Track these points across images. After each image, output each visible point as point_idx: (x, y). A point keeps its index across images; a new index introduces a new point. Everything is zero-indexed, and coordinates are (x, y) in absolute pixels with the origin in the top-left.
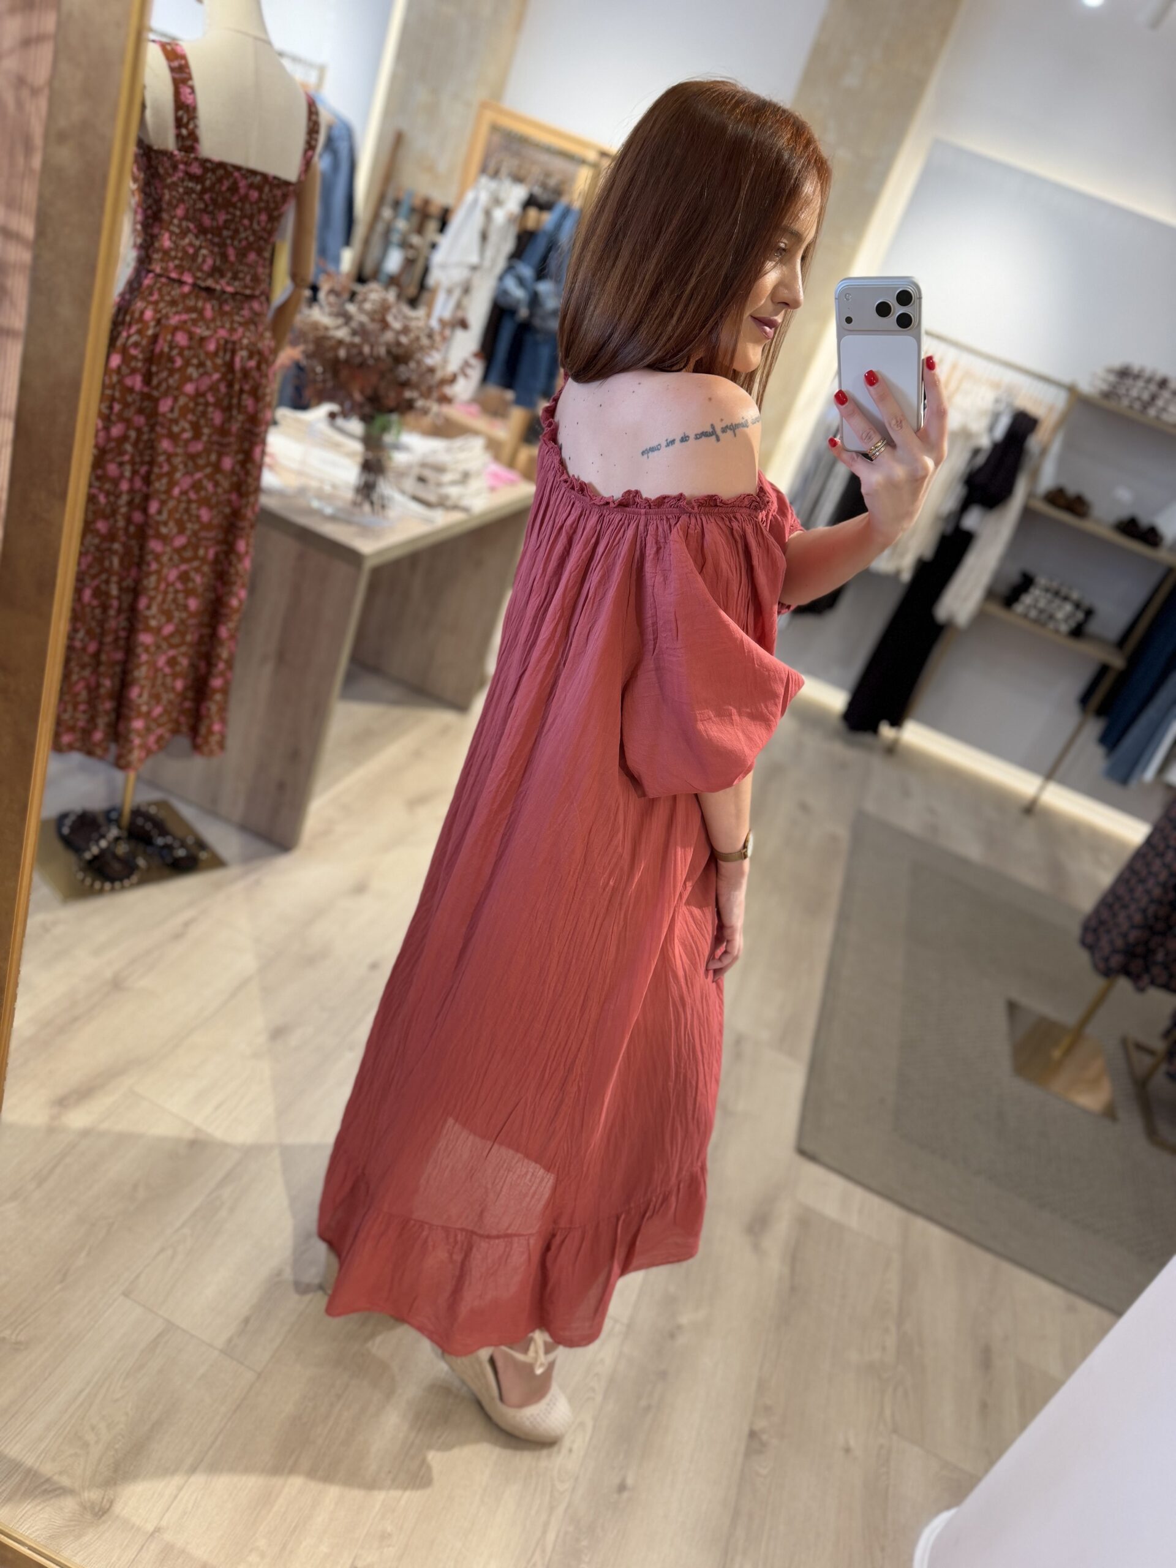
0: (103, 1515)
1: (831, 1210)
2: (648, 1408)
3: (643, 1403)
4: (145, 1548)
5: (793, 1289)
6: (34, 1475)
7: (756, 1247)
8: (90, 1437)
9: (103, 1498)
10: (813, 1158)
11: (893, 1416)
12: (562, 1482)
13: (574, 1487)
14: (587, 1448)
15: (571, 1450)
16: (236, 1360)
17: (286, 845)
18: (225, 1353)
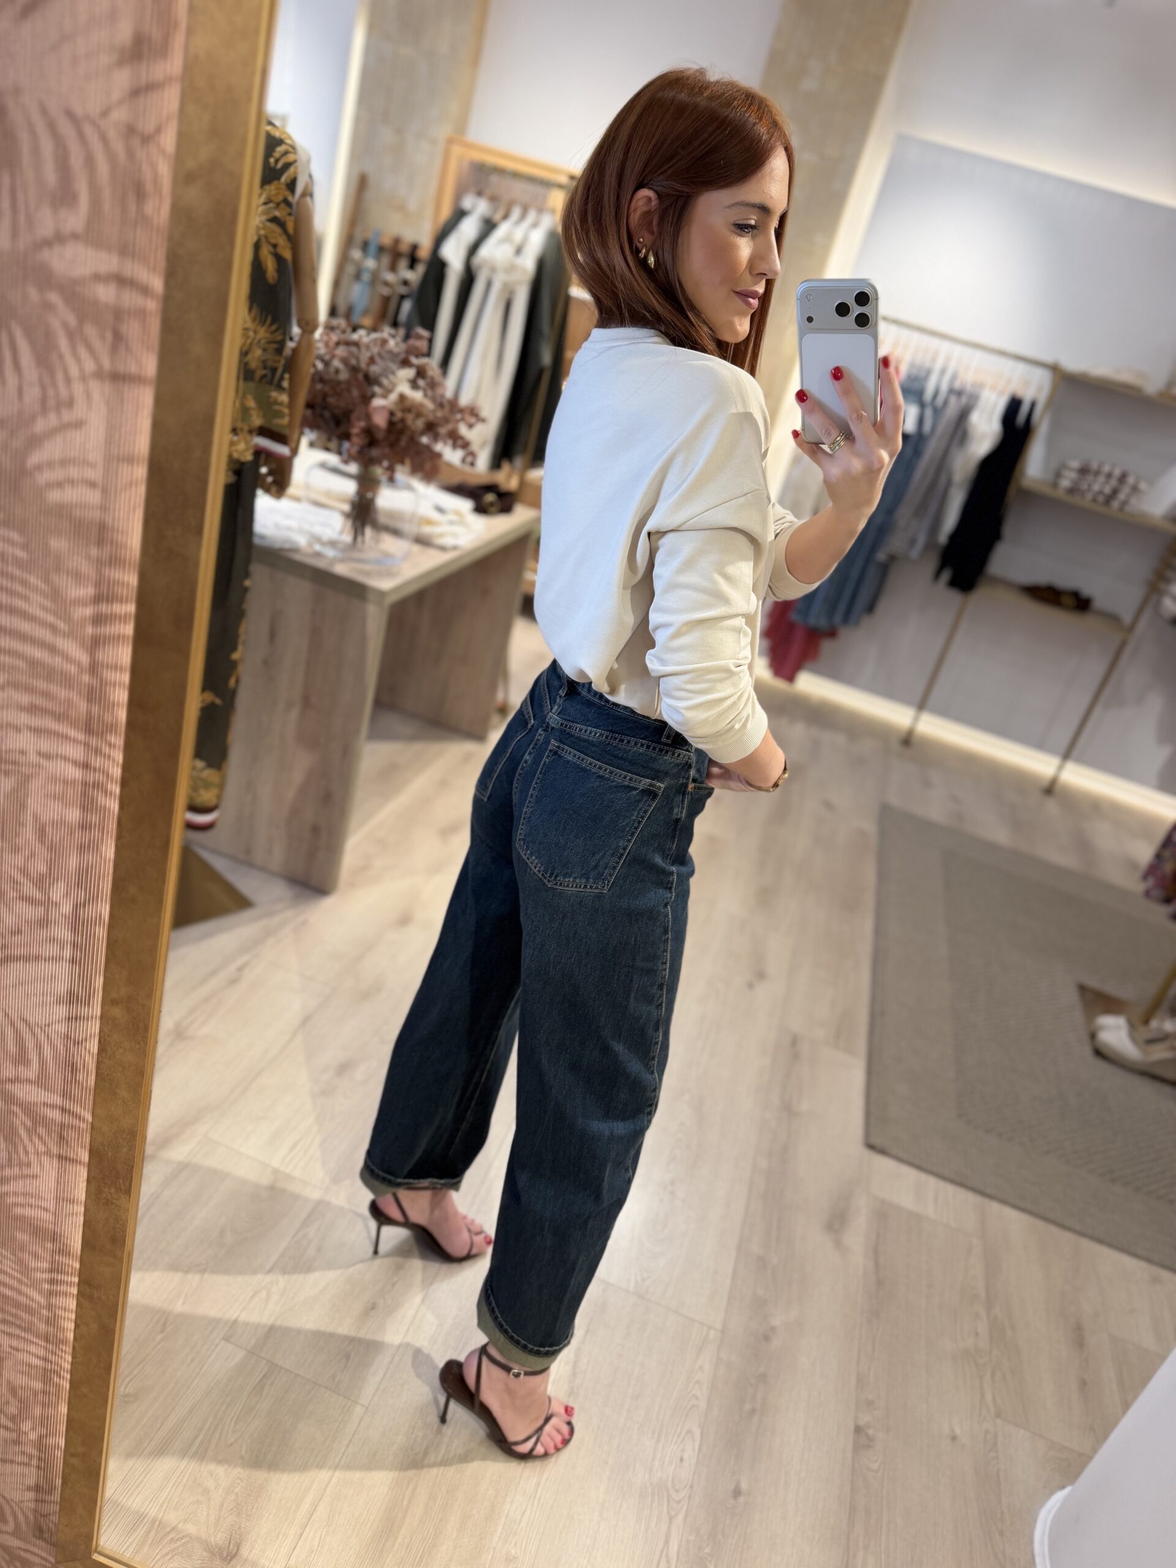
0: (231, 1560)
1: (906, 1200)
2: (753, 1412)
3: (747, 1407)
5: (880, 1283)
6: (159, 1525)
7: (838, 1244)
9: (230, 1543)
10: (882, 1152)
11: (994, 1400)
12: (677, 1491)
13: (690, 1497)
14: (698, 1456)
15: (682, 1460)
16: (342, 1396)
17: (324, 889)
18: (330, 1390)
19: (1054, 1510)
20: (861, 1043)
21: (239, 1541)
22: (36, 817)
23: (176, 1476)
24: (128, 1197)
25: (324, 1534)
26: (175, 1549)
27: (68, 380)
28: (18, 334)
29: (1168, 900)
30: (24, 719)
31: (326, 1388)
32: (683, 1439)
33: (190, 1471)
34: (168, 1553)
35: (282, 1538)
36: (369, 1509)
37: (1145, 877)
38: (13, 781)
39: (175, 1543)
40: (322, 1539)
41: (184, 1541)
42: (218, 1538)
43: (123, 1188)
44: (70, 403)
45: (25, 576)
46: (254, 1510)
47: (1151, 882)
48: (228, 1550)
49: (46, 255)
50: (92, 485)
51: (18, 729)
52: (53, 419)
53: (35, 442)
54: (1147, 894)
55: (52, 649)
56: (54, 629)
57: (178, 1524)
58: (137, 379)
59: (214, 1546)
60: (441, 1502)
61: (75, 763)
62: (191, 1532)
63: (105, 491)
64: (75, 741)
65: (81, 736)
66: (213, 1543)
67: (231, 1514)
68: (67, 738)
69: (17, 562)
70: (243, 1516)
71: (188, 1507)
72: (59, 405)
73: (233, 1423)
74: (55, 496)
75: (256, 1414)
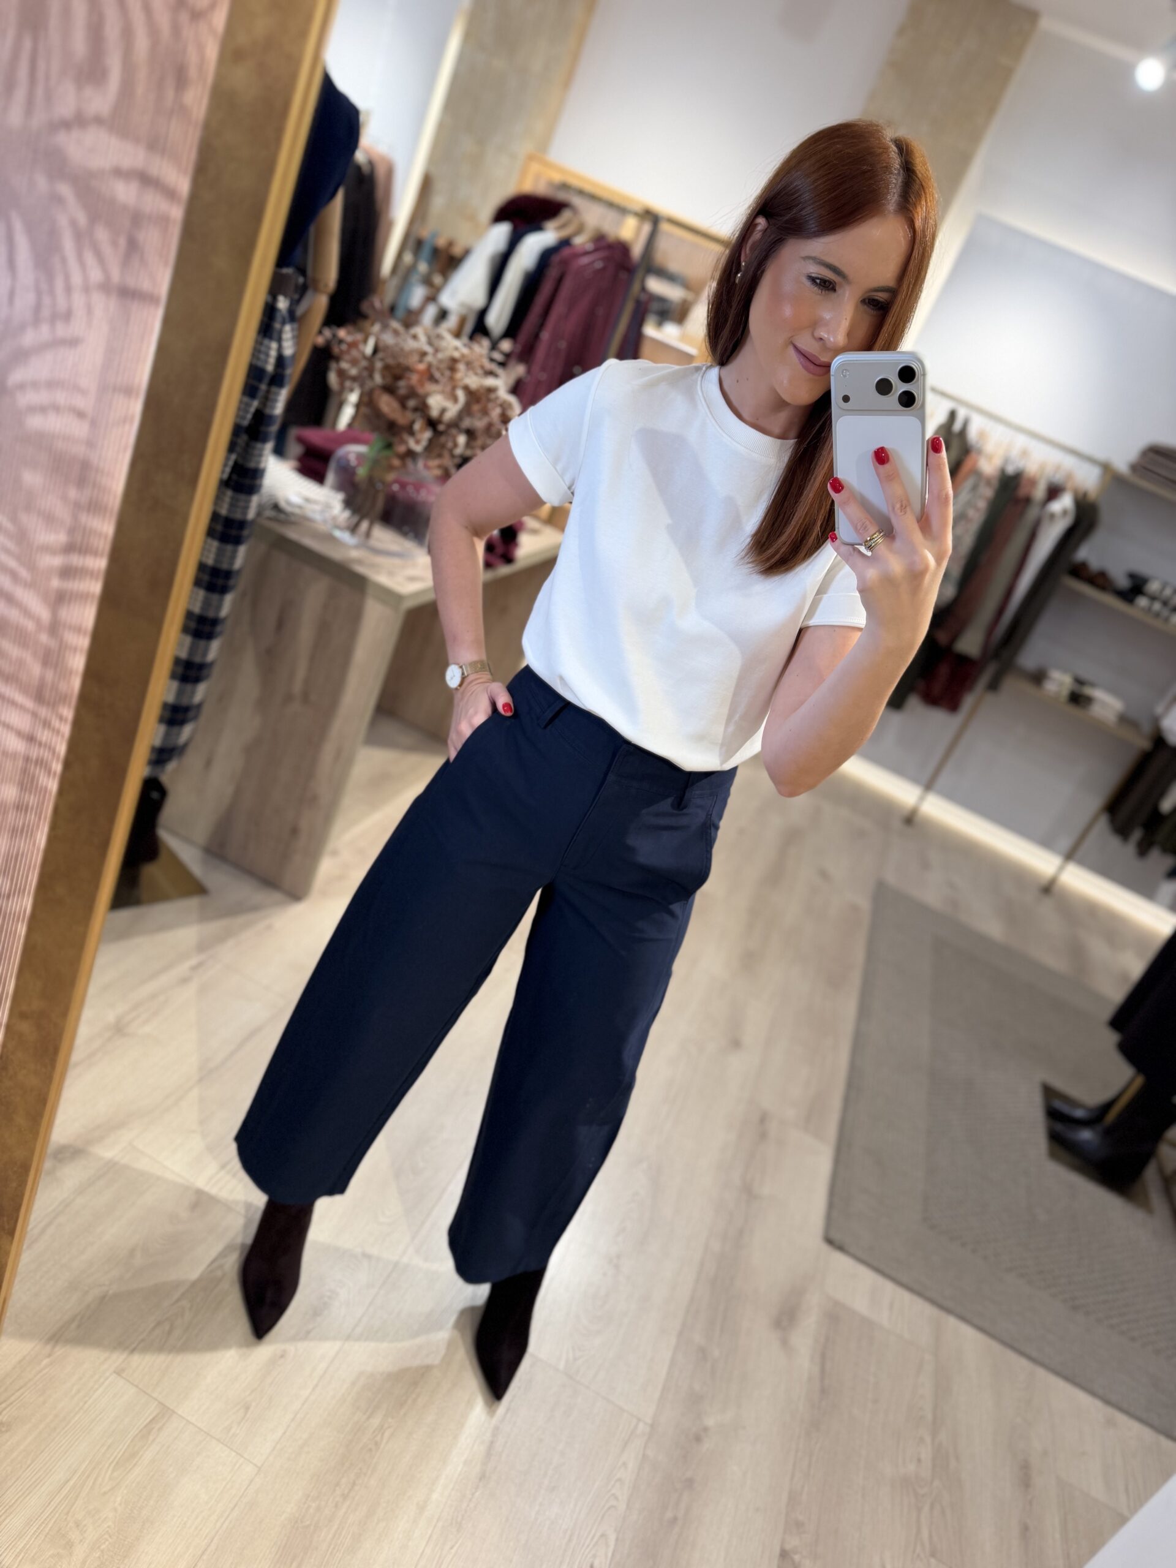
1: (860, 1304)
2: (675, 1519)
3: (669, 1515)
5: (824, 1391)
7: (785, 1343)
8: (75, 1535)
10: (841, 1248)
11: (930, 1536)
14: (610, 1564)
16: (235, 1451)
17: (296, 894)
18: (222, 1443)
20: (832, 1129)
23: (40, 1522)
27: (68, 289)
28: (18, 226)
31: (218, 1440)
32: (597, 1543)
33: (54, 1520)
44: (68, 316)
49: (62, 138)
50: (80, 415)
52: (45, 332)
53: (21, 356)
55: (10, 599)
56: (14, 576)
58: (148, 298)
63: (94, 423)
71: (48, 1559)
72: (54, 318)
73: (111, 1468)
74: (35, 422)
75: (137, 1462)
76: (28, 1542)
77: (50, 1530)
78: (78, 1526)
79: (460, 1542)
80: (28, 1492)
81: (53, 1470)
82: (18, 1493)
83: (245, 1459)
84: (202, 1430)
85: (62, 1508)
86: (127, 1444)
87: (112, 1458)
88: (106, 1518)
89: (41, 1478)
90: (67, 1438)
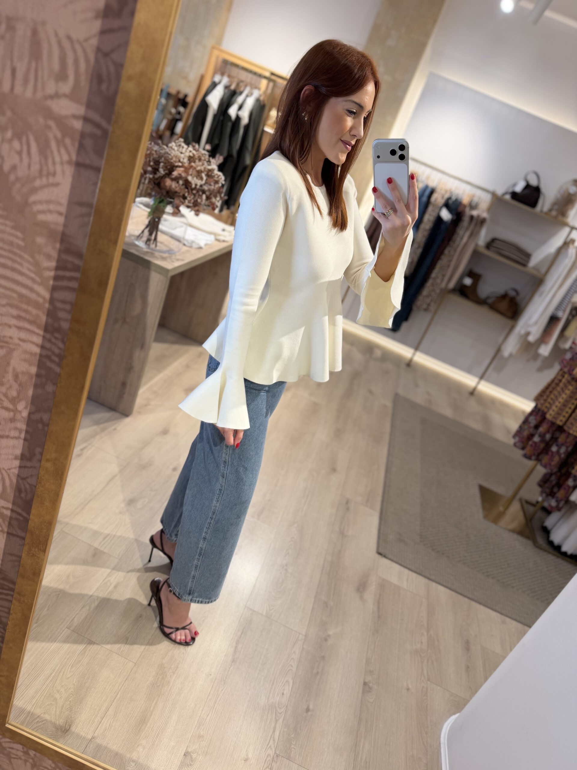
0: (66, 732)
1: (394, 580)
2: (318, 673)
3: (315, 671)
4: (88, 746)
5: (379, 617)
6: (32, 714)
7: (361, 598)
8: (57, 696)
9: (66, 724)
10: (385, 557)
11: (427, 673)
12: (280, 708)
13: (286, 711)
14: (291, 693)
15: (283, 694)
16: (123, 657)
17: (126, 414)
18: (118, 654)
19: (451, 724)
20: (378, 505)
21: (70, 723)
22: (14, 370)
23: (41, 692)
24: (44, 554)
25: (112, 721)
26: (40, 726)
27: (54, 163)
28: (32, 138)
29: (523, 448)
30: (14, 322)
31: (115, 653)
32: (284, 684)
33: (47, 690)
34: (36, 728)
35: (92, 723)
36: (134, 711)
37: (514, 437)
38: (4, 351)
39: (39, 723)
40: (111, 724)
41: (43, 722)
42: (60, 722)
43: (42, 549)
44: (54, 174)
45: (22, 254)
46: (78, 710)
47: (517, 439)
48: (65, 727)
49: (49, 103)
50: (60, 214)
51: (10, 326)
52: (44, 181)
53: (34, 190)
54: (515, 445)
55: (32, 290)
56: (33, 280)
57: (41, 714)
58: (89, 167)
59: (58, 726)
60: (169, 709)
61: (37, 345)
62: (47, 718)
63: (66, 217)
64: (38, 334)
65: (41, 333)
66: (58, 724)
67: (67, 710)
68: (33, 332)
69: (19, 247)
70: (73, 712)
71: (46, 706)
72: (48, 175)
73: (70, 668)
74: (41, 217)
75: (81, 664)
76: (37, 700)
77: (46, 694)
78: (58, 692)
79: (225, 688)
80: (34, 680)
81: (44, 670)
82: (30, 680)
83: (129, 660)
84: (108, 649)
85: (51, 685)
86: (76, 657)
87: (70, 663)
88: (70, 688)
89: (39, 674)
90: (48, 657)
